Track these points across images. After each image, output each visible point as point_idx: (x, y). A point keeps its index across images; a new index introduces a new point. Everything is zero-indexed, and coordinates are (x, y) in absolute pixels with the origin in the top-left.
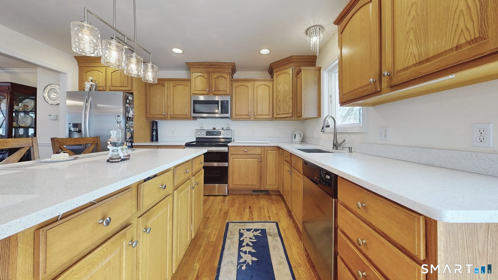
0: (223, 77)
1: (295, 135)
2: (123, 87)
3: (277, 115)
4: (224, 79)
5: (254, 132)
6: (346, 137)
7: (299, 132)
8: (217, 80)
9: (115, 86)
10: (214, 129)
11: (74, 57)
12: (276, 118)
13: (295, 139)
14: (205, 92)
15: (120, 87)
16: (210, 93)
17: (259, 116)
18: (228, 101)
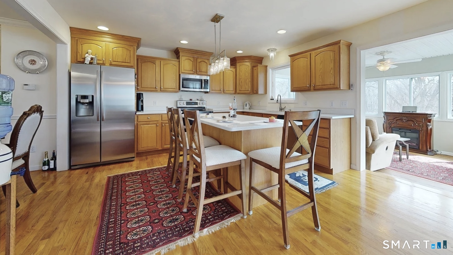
0: (205, 62)
1: (246, 104)
2: (126, 62)
3: (239, 91)
4: (205, 63)
5: (219, 102)
6: (286, 105)
7: (248, 102)
8: (200, 63)
9: (116, 61)
10: (191, 100)
11: (69, 28)
12: (238, 93)
13: (246, 106)
14: (192, 72)
15: (122, 62)
16: (195, 73)
17: (227, 91)
18: (208, 80)
